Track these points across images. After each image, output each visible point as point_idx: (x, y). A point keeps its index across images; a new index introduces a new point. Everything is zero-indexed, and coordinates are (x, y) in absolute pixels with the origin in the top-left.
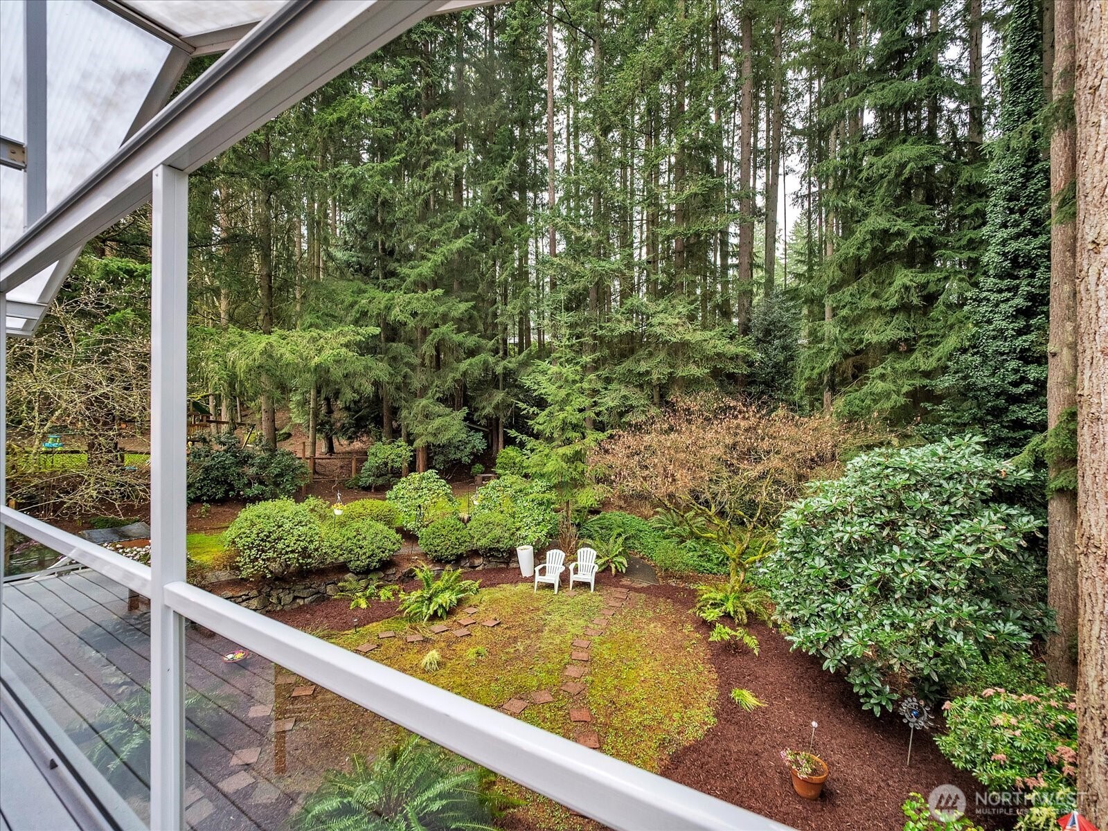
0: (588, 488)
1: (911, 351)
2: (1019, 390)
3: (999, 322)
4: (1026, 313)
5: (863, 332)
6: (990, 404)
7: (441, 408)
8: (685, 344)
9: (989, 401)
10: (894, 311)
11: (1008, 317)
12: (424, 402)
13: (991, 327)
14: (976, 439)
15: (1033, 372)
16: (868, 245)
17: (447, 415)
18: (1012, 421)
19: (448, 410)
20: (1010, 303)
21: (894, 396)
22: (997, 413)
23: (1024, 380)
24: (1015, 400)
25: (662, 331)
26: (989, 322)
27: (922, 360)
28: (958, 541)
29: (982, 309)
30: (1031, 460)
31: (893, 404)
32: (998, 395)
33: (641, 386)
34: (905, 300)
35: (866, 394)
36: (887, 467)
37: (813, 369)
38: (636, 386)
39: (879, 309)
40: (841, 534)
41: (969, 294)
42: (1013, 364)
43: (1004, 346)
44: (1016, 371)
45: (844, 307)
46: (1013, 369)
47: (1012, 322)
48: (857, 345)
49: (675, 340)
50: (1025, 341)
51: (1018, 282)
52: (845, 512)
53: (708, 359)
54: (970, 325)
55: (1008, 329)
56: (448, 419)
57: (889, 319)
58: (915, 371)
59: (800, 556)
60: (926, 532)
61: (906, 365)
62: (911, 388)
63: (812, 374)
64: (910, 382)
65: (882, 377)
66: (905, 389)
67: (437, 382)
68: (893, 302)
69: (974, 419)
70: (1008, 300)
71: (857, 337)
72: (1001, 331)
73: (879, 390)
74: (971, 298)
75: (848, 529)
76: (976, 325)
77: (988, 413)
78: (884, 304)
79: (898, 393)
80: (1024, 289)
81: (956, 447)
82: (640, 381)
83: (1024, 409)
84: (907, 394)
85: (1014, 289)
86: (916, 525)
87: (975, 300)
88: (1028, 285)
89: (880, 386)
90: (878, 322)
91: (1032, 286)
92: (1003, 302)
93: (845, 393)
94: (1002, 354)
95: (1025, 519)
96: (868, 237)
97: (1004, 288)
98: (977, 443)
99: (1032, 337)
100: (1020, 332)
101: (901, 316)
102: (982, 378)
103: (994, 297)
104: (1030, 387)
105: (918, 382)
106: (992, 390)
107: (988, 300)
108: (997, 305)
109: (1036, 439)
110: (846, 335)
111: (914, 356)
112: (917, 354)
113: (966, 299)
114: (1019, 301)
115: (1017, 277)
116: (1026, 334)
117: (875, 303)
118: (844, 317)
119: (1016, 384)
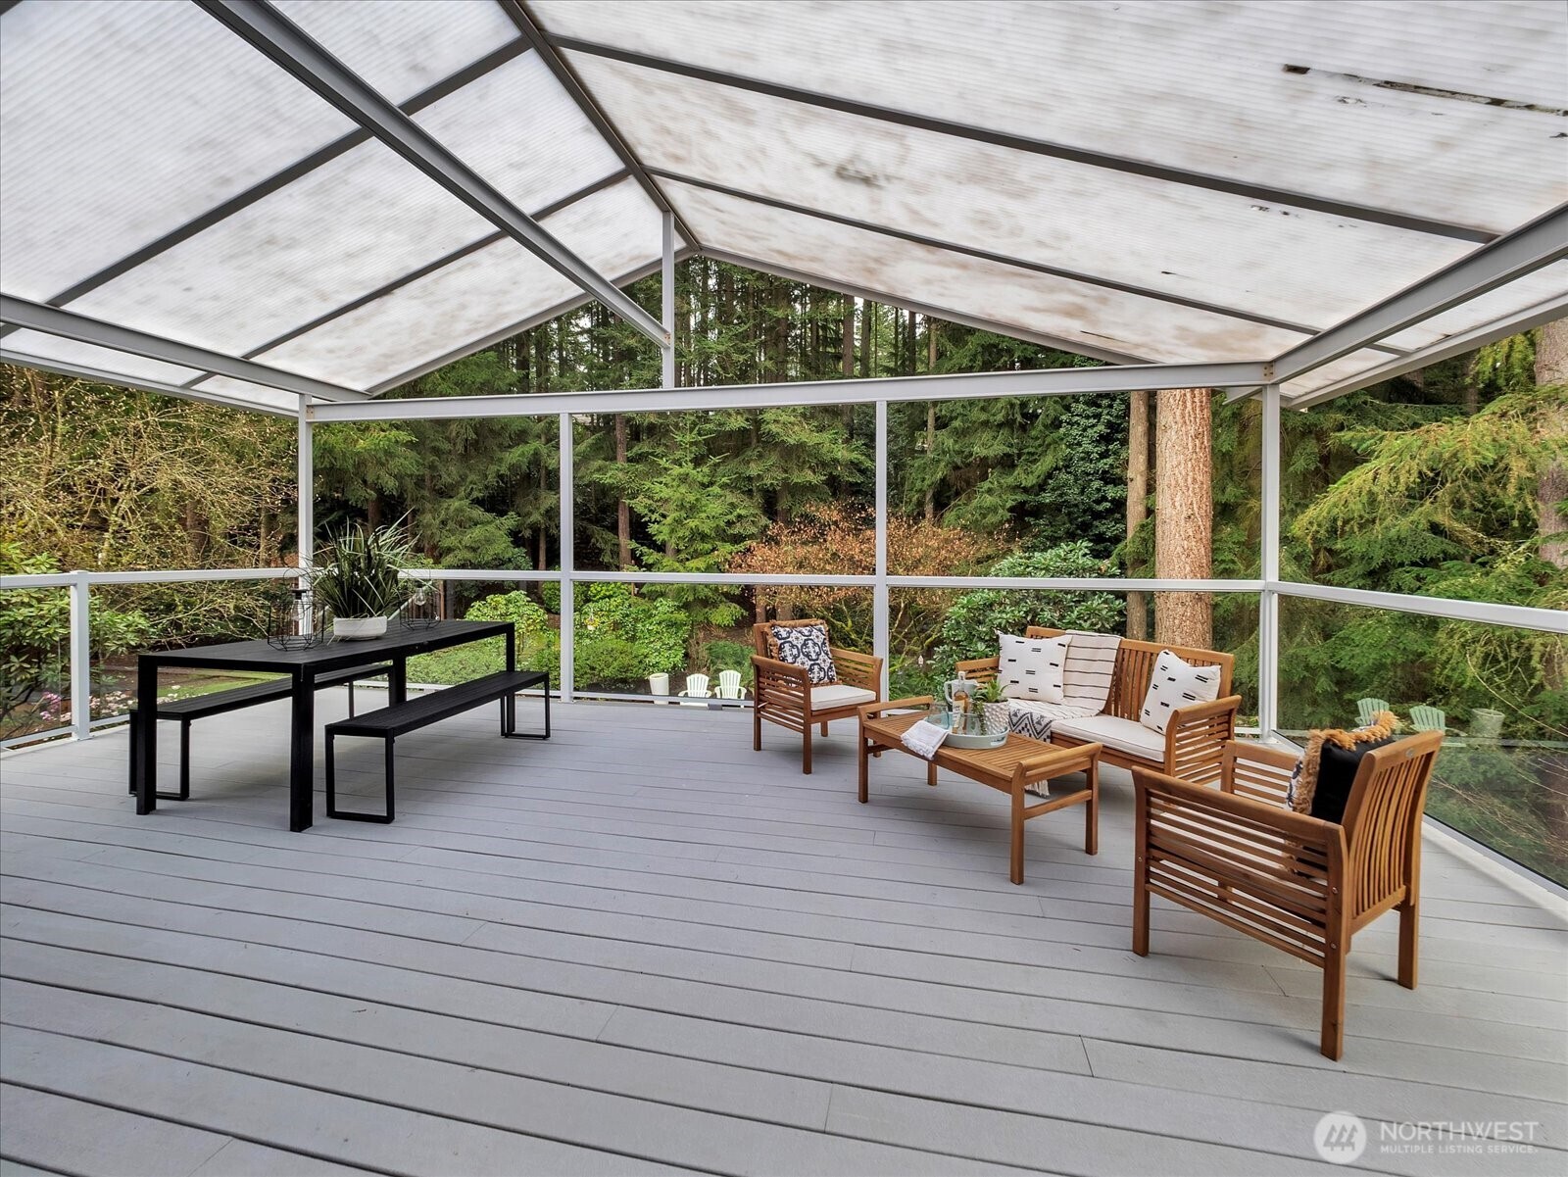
0: (722, 606)
1: (1013, 466)
2: (1100, 508)
3: (1087, 446)
4: (1104, 439)
5: (972, 445)
6: (1080, 520)
7: (478, 513)
8: (801, 446)
9: (1079, 517)
10: (1000, 426)
11: (1093, 442)
12: (455, 504)
13: (1081, 449)
14: (1085, 544)
15: (1112, 492)
16: (979, 358)
17: (489, 523)
18: (1095, 535)
19: (489, 516)
20: (1095, 429)
21: (1001, 511)
22: (1085, 528)
23: (1104, 499)
24: (1098, 516)
25: (779, 430)
26: (1079, 444)
27: (1023, 476)
28: (1079, 619)
29: (1074, 432)
30: (1116, 562)
31: (999, 518)
32: (1085, 511)
33: (750, 493)
34: (1011, 416)
35: (975, 508)
36: (1028, 567)
37: (923, 480)
38: (743, 493)
39: (986, 424)
40: (1000, 620)
41: (1064, 417)
42: (1096, 484)
43: (1090, 467)
44: (1098, 490)
45: (956, 418)
46: (1097, 489)
47: (1096, 446)
48: (966, 457)
49: (792, 442)
50: (1106, 464)
51: (1100, 410)
52: (1001, 604)
53: (824, 464)
54: (1064, 446)
55: (1093, 453)
56: (491, 528)
57: (995, 434)
58: (1018, 487)
59: (965, 643)
60: (1057, 615)
61: (1010, 480)
62: (1014, 503)
63: (923, 486)
64: (1013, 497)
65: (990, 491)
66: (1008, 505)
67: (472, 477)
68: (1000, 418)
69: (1067, 533)
70: (1093, 426)
71: (967, 450)
72: (1088, 453)
73: (988, 504)
74: (1066, 422)
75: (1004, 615)
76: (1068, 446)
77: (1078, 527)
78: (992, 419)
79: (1003, 507)
80: (1105, 418)
81: (1071, 551)
82: (744, 486)
83: (1105, 524)
84: (1011, 510)
85: (1098, 416)
86: (1050, 610)
87: (1068, 424)
88: (1108, 414)
89: (989, 500)
90: (986, 436)
91: (1111, 416)
92: (1089, 427)
93: (955, 506)
94: (1088, 474)
95: (1117, 602)
96: (980, 349)
97: (1091, 415)
98: (1086, 547)
99: (1110, 461)
100: (1103, 455)
101: (1005, 432)
102: (1073, 494)
103: (1083, 422)
104: (1108, 505)
105: (1020, 497)
106: (1081, 507)
107: (1079, 424)
108: (1084, 430)
109: (1120, 546)
110: (957, 447)
111: (1016, 472)
112: (1018, 470)
113: (1061, 422)
114: (1101, 428)
115: (1099, 406)
116: (1106, 458)
117: (983, 417)
118: (956, 428)
119: (1098, 502)
